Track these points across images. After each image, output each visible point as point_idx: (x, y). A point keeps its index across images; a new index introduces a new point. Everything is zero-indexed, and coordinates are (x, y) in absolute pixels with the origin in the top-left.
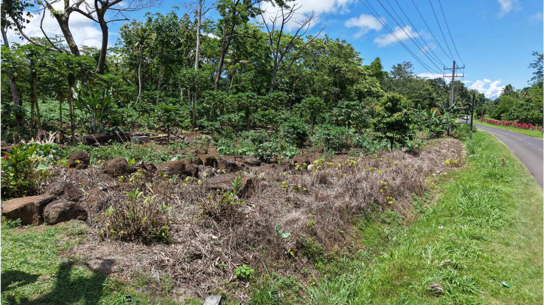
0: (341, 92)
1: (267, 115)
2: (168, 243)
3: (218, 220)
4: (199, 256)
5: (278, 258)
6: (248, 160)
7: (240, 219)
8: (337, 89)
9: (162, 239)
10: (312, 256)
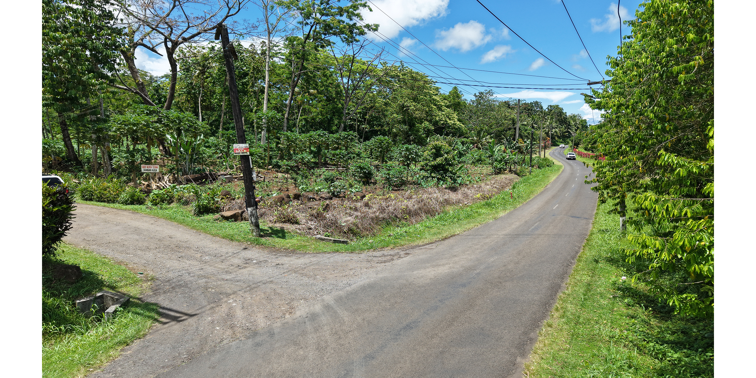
0: (410, 130)
1: (337, 155)
2: (299, 224)
3: (316, 218)
4: (311, 229)
5: (340, 232)
6: (323, 196)
7: (325, 218)
8: (406, 127)
9: (297, 223)
10: (355, 234)
